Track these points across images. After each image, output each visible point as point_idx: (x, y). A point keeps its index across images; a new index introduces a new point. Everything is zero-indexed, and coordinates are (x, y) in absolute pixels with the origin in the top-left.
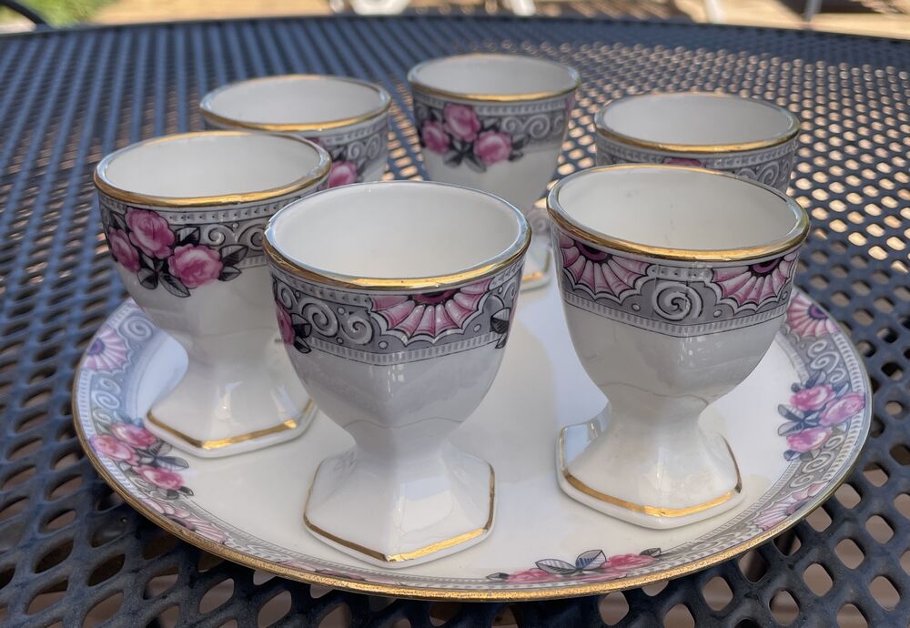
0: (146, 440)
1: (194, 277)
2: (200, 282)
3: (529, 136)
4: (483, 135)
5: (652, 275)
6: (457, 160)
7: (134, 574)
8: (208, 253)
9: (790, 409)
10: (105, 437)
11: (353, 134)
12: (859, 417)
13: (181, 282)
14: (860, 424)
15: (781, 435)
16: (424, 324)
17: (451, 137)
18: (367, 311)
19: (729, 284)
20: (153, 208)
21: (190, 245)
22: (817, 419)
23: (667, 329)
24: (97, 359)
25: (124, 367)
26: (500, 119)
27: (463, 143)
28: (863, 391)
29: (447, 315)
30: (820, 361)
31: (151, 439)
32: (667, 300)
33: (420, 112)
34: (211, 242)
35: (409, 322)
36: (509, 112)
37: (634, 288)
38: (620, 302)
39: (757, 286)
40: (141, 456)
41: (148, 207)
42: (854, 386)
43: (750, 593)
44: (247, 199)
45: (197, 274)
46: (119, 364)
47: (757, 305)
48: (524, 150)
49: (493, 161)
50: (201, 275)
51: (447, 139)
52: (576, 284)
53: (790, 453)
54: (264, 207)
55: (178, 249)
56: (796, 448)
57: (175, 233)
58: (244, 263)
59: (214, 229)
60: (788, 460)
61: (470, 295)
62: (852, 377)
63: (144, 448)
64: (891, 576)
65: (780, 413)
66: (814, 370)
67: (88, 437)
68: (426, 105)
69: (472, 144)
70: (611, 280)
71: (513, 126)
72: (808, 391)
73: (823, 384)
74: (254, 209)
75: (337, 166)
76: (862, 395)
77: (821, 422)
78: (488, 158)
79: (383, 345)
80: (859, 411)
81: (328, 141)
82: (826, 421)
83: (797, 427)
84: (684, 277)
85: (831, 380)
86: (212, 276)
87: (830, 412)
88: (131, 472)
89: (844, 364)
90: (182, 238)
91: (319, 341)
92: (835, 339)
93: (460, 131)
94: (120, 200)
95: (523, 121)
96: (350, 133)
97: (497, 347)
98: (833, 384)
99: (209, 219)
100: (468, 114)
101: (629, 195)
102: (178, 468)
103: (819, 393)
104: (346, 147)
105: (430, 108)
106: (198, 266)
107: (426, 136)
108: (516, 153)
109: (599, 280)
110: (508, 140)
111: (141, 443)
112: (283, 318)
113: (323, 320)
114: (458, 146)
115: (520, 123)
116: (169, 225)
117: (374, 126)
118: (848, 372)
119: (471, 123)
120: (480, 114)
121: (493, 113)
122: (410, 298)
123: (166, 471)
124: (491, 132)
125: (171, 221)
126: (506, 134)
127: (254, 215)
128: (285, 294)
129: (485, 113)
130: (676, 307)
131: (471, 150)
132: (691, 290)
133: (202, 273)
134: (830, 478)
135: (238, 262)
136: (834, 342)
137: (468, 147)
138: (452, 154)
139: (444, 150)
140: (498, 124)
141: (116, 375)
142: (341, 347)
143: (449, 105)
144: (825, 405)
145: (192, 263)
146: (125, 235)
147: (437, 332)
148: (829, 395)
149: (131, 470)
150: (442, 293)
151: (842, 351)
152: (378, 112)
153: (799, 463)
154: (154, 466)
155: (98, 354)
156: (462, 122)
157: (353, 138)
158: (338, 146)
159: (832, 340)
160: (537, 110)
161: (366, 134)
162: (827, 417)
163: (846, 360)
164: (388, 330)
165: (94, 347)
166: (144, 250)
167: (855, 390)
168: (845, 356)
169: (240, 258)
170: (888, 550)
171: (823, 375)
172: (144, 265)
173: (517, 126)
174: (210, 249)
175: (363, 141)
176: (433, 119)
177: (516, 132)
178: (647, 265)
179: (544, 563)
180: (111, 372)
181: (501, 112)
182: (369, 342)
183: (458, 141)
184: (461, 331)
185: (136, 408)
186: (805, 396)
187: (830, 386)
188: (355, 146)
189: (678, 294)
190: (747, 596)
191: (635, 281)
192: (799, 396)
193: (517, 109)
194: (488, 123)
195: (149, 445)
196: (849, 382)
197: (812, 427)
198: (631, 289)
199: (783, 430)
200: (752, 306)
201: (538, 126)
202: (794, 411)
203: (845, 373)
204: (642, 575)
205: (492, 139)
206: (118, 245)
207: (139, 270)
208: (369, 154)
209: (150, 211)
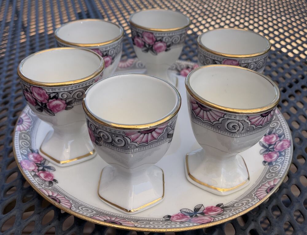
0: (40, 159)
1: (56, 109)
2: (58, 111)
3: (173, 43)
4: (156, 43)
5: (226, 117)
6: (147, 51)
7: (38, 215)
8: (61, 101)
9: (263, 143)
10: (26, 160)
11: (111, 46)
12: (288, 150)
13: (52, 111)
14: (289, 153)
15: (261, 154)
16: (144, 140)
17: (145, 43)
18: (123, 136)
19: (253, 120)
20: (41, 87)
21: (54, 99)
22: (273, 148)
23: (230, 135)
24: (21, 126)
25: (30, 128)
26: (163, 37)
27: (149, 45)
28: (289, 139)
29: (152, 136)
30: (273, 124)
31: (42, 158)
32: (231, 126)
33: (133, 33)
34: (62, 98)
35: (138, 139)
36: (166, 35)
37: (219, 121)
38: (213, 125)
39: (263, 120)
40: (39, 167)
41: (38, 86)
42: (286, 136)
43: (254, 219)
44: (75, 83)
45: (57, 108)
46: (29, 128)
47: (262, 126)
48: (171, 48)
49: (160, 52)
50: (59, 109)
51: (143, 43)
52: (196, 116)
53: (265, 162)
54: (82, 85)
55: (50, 100)
56: (266, 160)
57: (49, 95)
58: (74, 104)
59: (63, 94)
60: (264, 165)
61: (160, 129)
62: (285, 132)
63: (39, 163)
64: (300, 210)
65: (260, 145)
66: (271, 127)
67: (20, 162)
68: (135, 31)
69: (152, 46)
70: (210, 117)
71: (167, 40)
72: (269, 136)
73: (274, 134)
74: (78, 86)
75: (105, 58)
76: (289, 140)
77: (275, 150)
78: (158, 51)
79: (129, 147)
80: (288, 147)
81: (102, 49)
82: (277, 149)
83: (266, 151)
84: (238, 119)
85: (277, 132)
86: (63, 109)
87: (278, 145)
88: (35, 176)
89: (282, 126)
90: (51, 97)
91: (104, 143)
92: (278, 116)
93: (148, 41)
94: (28, 83)
95: (171, 38)
96: (110, 46)
97: (169, 142)
98: (278, 134)
99: (61, 90)
100: (151, 35)
101: (213, 76)
102: (52, 171)
103: (273, 137)
104: (108, 51)
105: (137, 32)
106: (58, 106)
107: (135, 42)
108: (168, 49)
109: (205, 116)
110: (165, 44)
111: (38, 161)
112: (91, 133)
113: (107, 137)
114: (147, 46)
115: (170, 38)
116: (46, 92)
117: (118, 43)
118: (283, 130)
119: (152, 39)
120: (155, 35)
121: (160, 35)
122: (139, 132)
123: (48, 173)
124: (159, 42)
125: (47, 91)
126: (164, 42)
127: (78, 88)
128: (92, 126)
129: (157, 35)
130: (234, 128)
131: (152, 48)
132: (240, 123)
133: (59, 108)
134: (281, 177)
135: (72, 104)
136: (278, 117)
137: (151, 47)
138: (145, 48)
139: (142, 47)
140: (162, 39)
141: (28, 132)
142: (113, 147)
143: (144, 32)
144: (276, 142)
145: (56, 105)
146: (30, 94)
147: (148, 142)
148: (277, 139)
149: (35, 175)
150: (151, 130)
151: (281, 121)
152: (120, 37)
153: (268, 167)
154: (43, 170)
155: (21, 124)
156: (149, 38)
157: (111, 48)
158: (106, 51)
159: (277, 116)
160: (176, 34)
161: (115, 46)
162: (277, 147)
163: (283, 125)
164: (131, 142)
165: (20, 121)
166: (38, 100)
167: (286, 138)
168: (282, 123)
169: (73, 102)
170: (299, 200)
171: (274, 130)
172: (37, 104)
173: (169, 40)
174: (62, 100)
175: (114, 48)
176: (138, 36)
177: (168, 42)
178: (224, 114)
179: (183, 210)
180: (26, 131)
181: (163, 35)
182: (124, 146)
183: (147, 44)
184: (157, 140)
185: (36, 145)
186: (268, 138)
187: (277, 135)
188: (111, 51)
189: (235, 124)
190: (253, 220)
191: (219, 119)
192: (266, 138)
193: (169, 34)
194: (158, 39)
195: (41, 161)
196: (284, 134)
197: (272, 151)
198: (218, 121)
199: (262, 152)
200: (261, 126)
201: (176, 39)
202: (265, 144)
203: (282, 130)
204: (219, 220)
205: (159, 44)
206: (27, 96)
207: (36, 106)
208: (116, 52)
209: (39, 87)
